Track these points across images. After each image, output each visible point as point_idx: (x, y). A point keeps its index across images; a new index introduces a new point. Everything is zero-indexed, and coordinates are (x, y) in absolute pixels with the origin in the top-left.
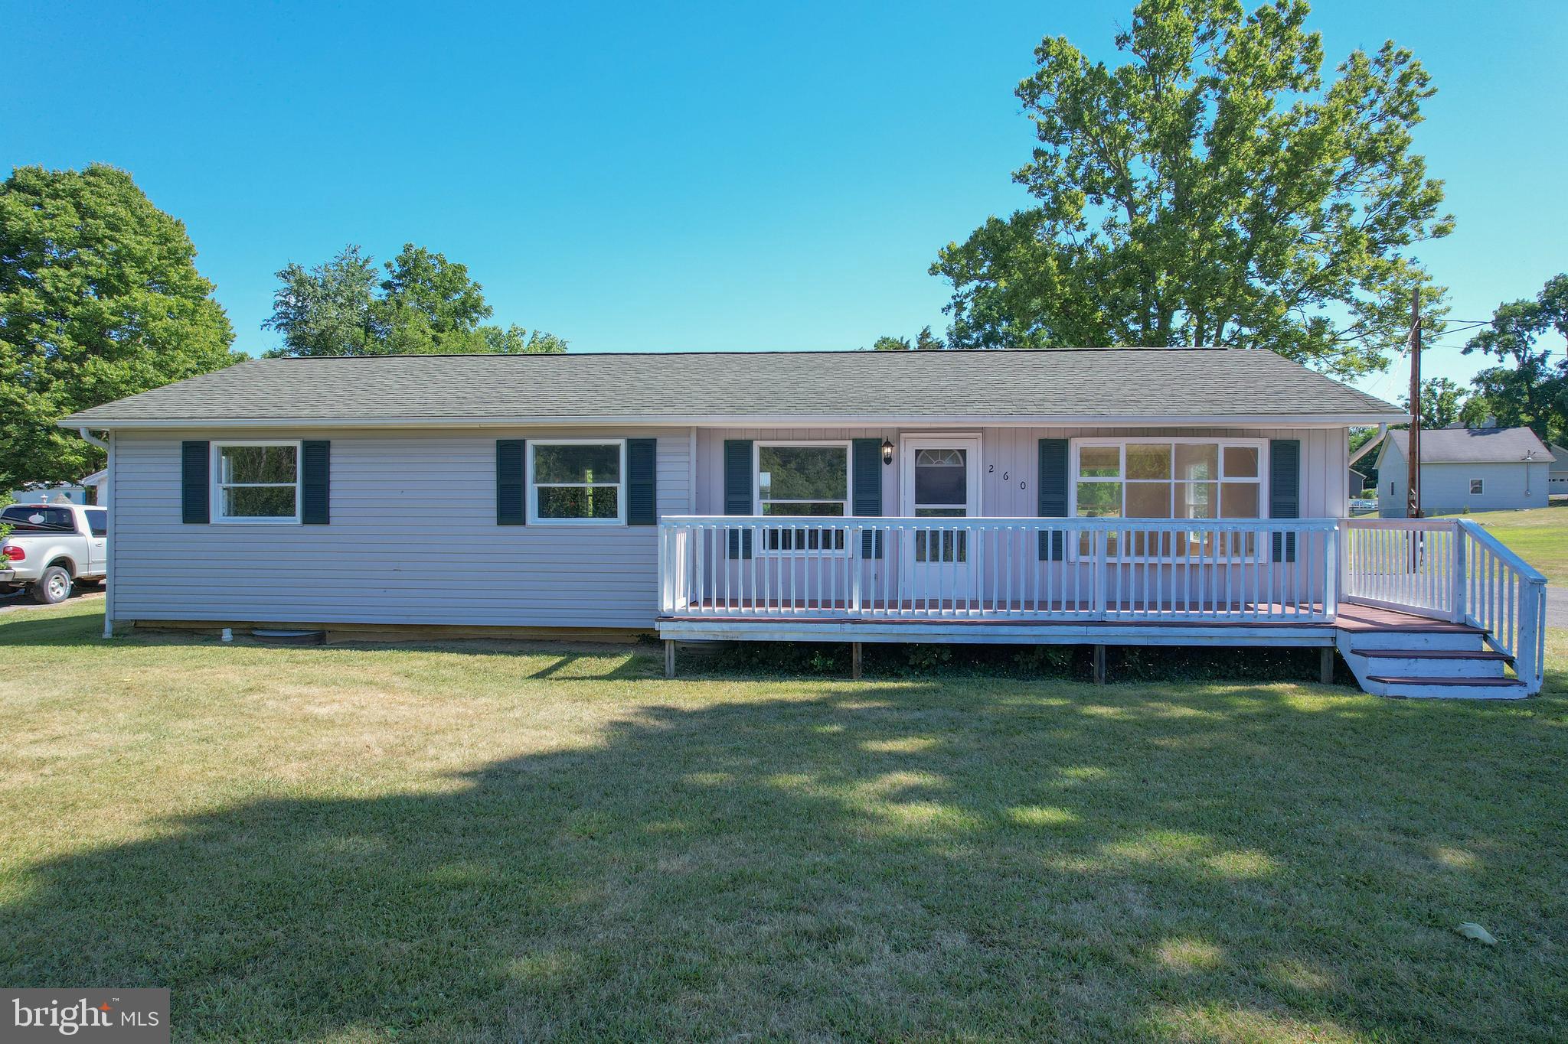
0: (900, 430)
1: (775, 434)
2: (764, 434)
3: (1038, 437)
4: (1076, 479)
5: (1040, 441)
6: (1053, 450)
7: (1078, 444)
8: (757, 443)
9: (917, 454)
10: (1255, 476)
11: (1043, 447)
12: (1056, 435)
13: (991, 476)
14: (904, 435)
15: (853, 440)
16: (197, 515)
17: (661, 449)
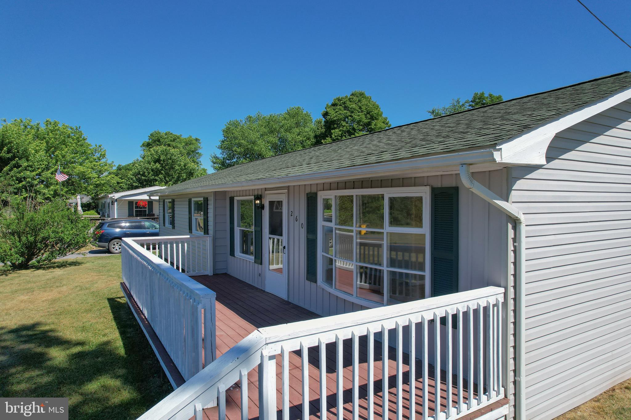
0: (266, 189)
3: (307, 192)
4: (321, 223)
5: (307, 194)
6: (312, 200)
7: (322, 196)
8: (235, 198)
9: (271, 203)
10: (421, 226)
11: (308, 198)
12: (314, 190)
13: (292, 218)
14: (267, 192)
15: (254, 196)
16: (164, 224)
17: (209, 202)
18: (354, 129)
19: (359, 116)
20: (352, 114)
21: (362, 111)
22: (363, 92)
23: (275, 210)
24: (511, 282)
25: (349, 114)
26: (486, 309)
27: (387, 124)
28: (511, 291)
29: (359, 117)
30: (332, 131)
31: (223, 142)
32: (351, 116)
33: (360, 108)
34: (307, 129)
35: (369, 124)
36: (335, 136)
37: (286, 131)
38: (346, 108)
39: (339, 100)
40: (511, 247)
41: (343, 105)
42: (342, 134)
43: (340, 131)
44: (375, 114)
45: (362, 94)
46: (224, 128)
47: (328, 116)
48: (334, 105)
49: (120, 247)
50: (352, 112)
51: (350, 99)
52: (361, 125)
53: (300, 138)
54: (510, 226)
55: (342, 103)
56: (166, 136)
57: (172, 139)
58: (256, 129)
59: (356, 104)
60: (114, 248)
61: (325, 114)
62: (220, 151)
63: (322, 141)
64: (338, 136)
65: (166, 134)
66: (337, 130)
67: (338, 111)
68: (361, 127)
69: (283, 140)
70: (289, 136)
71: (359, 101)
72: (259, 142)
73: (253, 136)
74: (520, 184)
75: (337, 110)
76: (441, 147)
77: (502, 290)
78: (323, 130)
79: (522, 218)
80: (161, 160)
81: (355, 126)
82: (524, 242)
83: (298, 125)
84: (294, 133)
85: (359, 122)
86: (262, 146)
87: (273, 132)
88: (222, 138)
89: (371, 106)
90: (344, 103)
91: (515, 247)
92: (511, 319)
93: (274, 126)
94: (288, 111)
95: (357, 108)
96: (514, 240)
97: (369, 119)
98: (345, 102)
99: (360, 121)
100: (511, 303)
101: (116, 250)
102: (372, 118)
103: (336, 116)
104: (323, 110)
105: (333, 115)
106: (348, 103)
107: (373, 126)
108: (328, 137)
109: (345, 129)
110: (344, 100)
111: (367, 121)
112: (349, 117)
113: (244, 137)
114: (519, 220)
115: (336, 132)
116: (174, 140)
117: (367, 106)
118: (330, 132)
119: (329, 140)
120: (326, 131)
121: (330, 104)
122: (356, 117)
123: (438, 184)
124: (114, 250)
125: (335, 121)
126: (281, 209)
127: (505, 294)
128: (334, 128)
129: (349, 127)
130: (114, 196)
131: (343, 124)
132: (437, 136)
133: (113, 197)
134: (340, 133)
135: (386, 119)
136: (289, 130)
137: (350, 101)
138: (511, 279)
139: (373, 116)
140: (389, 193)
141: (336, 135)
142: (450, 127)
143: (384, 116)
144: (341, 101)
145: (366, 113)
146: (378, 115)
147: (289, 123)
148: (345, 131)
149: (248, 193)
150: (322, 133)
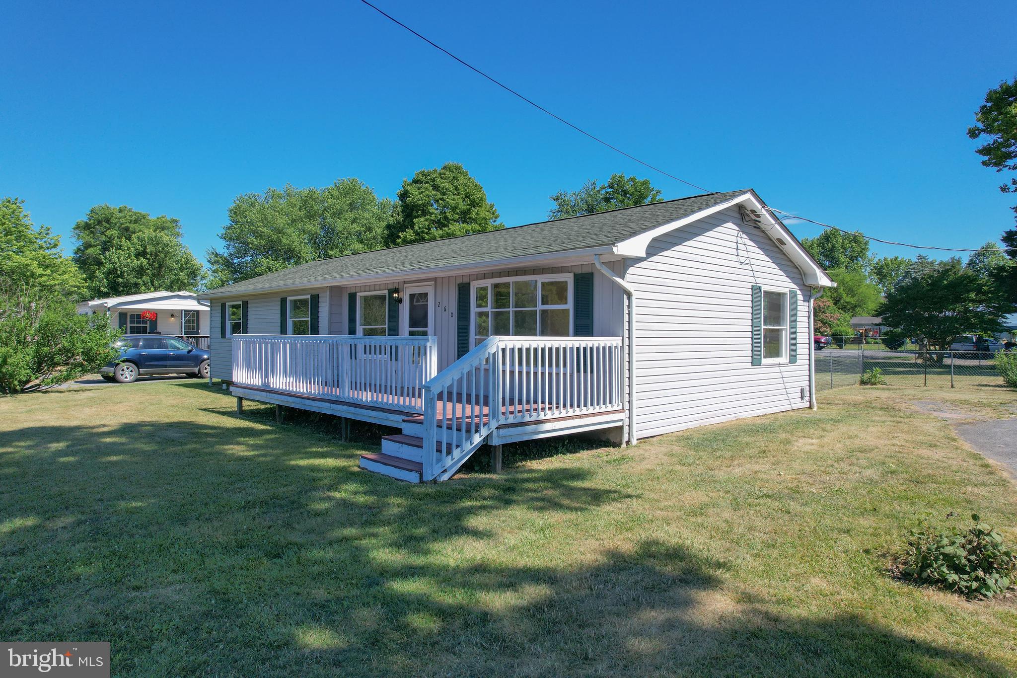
0: (405, 282)
3: (458, 282)
4: (474, 309)
5: (458, 284)
6: (463, 290)
7: (475, 285)
8: (358, 294)
9: (412, 296)
10: (566, 303)
11: (459, 289)
12: (466, 280)
13: (439, 309)
14: (406, 285)
15: (389, 290)
16: (223, 335)
17: (320, 300)
18: (446, 218)
19: (454, 200)
20: (445, 197)
21: (459, 194)
22: (460, 165)
23: (415, 304)
24: (626, 335)
25: (440, 196)
26: (610, 348)
27: (493, 214)
28: (626, 340)
29: (454, 202)
30: (415, 220)
31: (229, 228)
32: (441, 199)
33: (456, 189)
34: (366, 215)
35: (469, 211)
36: (420, 228)
37: (333, 215)
38: (436, 188)
39: (425, 175)
40: (626, 311)
41: (432, 183)
42: (429, 225)
43: (426, 220)
44: (478, 198)
45: (458, 168)
46: (232, 206)
47: (410, 197)
48: (416, 182)
49: (131, 373)
50: (444, 194)
51: (440, 174)
52: (458, 214)
53: (356, 227)
54: (625, 297)
55: (430, 179)
56: (121, 214)
57: (133, 219)
58: (284, 210)
59: (450, 182)
60: (122, 375)
61: (403, 195)
62: (223, 243)
63: (400, 234)
64: (423, 228)
65: (120, 211)
66: (422, 219)
67: (424, 192)
68: (457, 216)
69: (330, 231)
70: (339, 225)
71: (454, 178)
72: (290, 231)
73: (281, 221)
74: (631, 270)
75: (422, 190)
76: (582, 244)
77: (621, 338)
78: (401, 218)
79: (633, 293)
80: (147, 253)
81: (449, 215)
82: (635, 310)
83: (352, 207)
84: (346, 220)
85: (454, 209)
86: (294, 238)
87: (312, 216)
88: (228, 223)
89: (471, 186)
90: (433, 180)
91: (629, 311)
92: (627, 358)
93: (315, 208)
94: (336, 186)
95: (451, 188)
96: (629, 307)
97: (468, 205)
98: (434, 178)
99: (456, 207)
100: (626, 348)
101: (126, 378)
102: (473, 204)
103: (421, 199)
104: (400, 189)
105: (416, 196)
106: (438, 181)
107: (473, 215)
108: (408, 228)
109: (433, 217)
110: (433, 175)
111: (465, 207)
112: (440, 201)
113: (265, 221)
114: (631, 293)
115: (420, 222)
116: (136, 222)
117: (466, 186)
118: (412, 221)
119: (409, 234)
120: (404, 221)
121: (410, 181)
122: (450, 201)
123: (579, 271)
124: (122, 378)
125: (419, 205)
126: (427, 301)
127: (623, 341)
128: (417, 217)
129: (440, 215)
130: (106, 303)
131: (431, 211)
132: (578, 236)
133: (105, 305)
134: (427, 223)
135: (492, 206)
136: (338, 214)
137: (442, 178)
138: (626, 332)
139: (475, 201)
140: (541, 279)
141: (420, 226)
142: (586, 229)
143: (489, 202)
144: (429, 177)
145: (464, 197)
146: (481, 200)
147: (338, 204)
148: (433, 221)
149: (377, 288)
150: (399, 222)
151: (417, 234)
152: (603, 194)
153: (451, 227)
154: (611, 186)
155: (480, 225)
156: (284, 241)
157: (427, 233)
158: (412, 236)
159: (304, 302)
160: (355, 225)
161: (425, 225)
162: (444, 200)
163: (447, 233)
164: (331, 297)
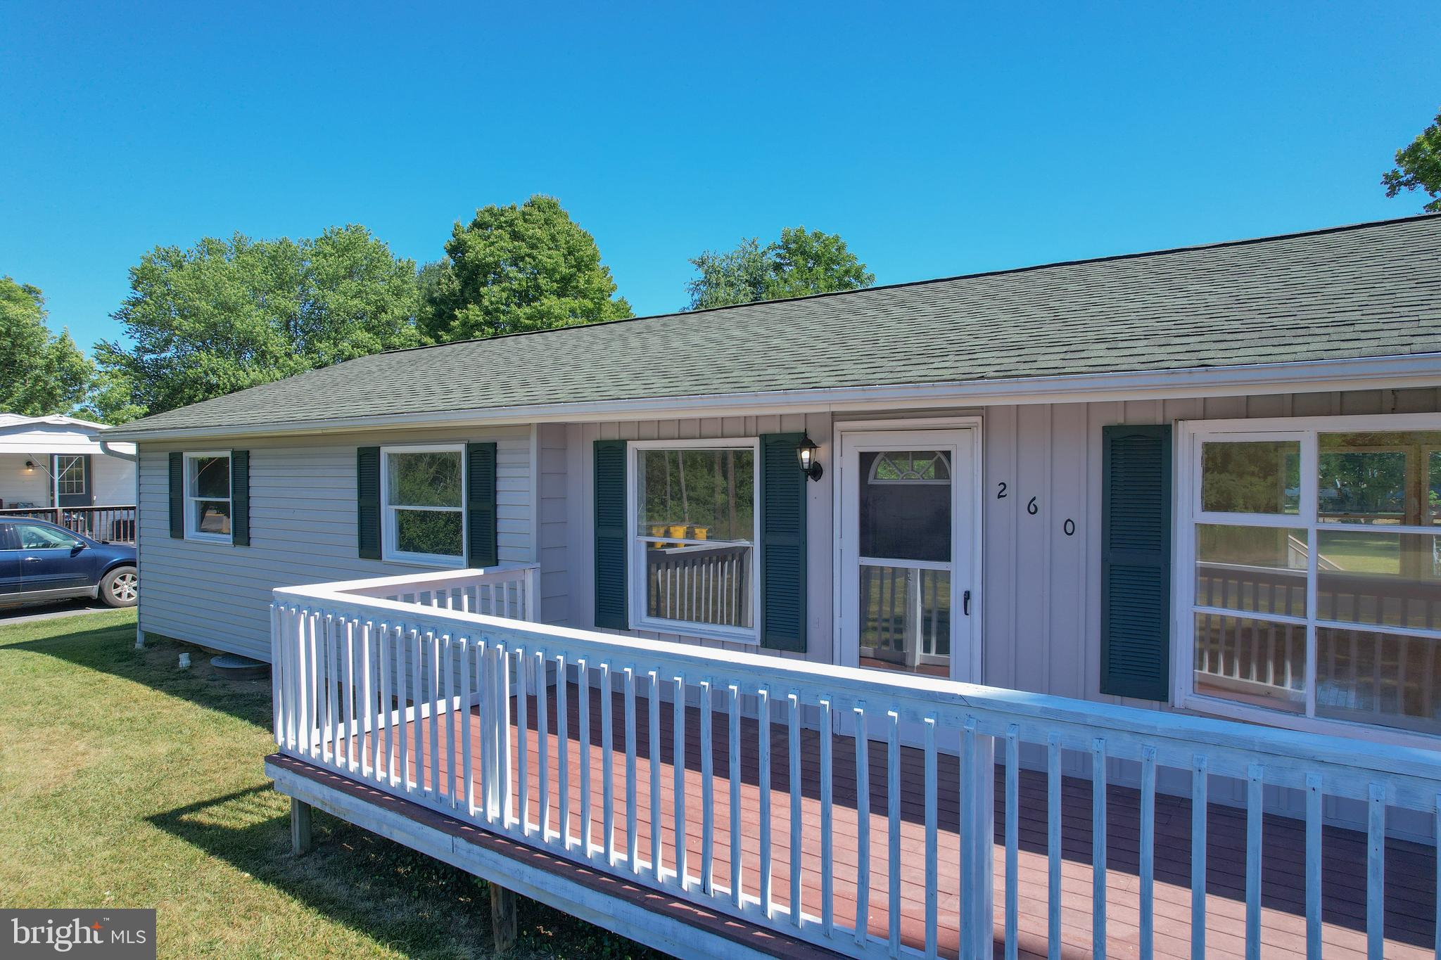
0: (835, 416)
1: (658, 429)
2: (642, 430)
4: (1192, 516)
13: (1001, 505)
16: (176, 528)
17: (500, 458)
18: (537, 287)
19: (550, 257)
20: (535, 252)
21: (557, 248)
22: (555, 200)
25: (528, 251)
29: (551, 261)
30: (481, 289)
31: (132, 304)
32: (529, 255)
33: (553, 239)
35: (573, 277)
36: (492, 303)
37: (322, 284)
38: (516, 236)
39: (496, 215)
41: (509, 229)
42: (508, 298)
43: (503, 290)
44: (587, 256)
45: (552, 206)
47: (468, 252)
48: (478, 225)
50: (533, 247)
51: (524, 214)
52: (556, 281)
53: (358, 305)
55: (506, 222)
59: (540, 227)
61: (457, 249)
62: (123, 328)
63: (457, 312)
64: (497, 302)
66: (496, 288)
67: (496, 242)
68: (555, 285)
70: (331, 299)
71: (547, 222)
75: (493, 239)
78: (456, 285)
81: (542, 281)
83: (353, 271)
85: (550, 273)
86: (255, 321)
87: (287, 284)
88: (128, 294)
89: (577, 236)
90: (511, 223)
93: (291, 270)
94: (327, 236)
95: (545, 238)
97: (573, 267)
98: (512, 220)
99: (554, 270)
102: (581, 266)
103: (492, 255)
104: (448, 239)
105: (478, 249)
106: (520, 226)
107: (581, 284)
108: (470, 303)
109: (515, 285)
110: (509, 216)
111: (567, 271)
112: (526, 258)
113: (202, 290)
115: (492, 293)
117: (569, 235)
118: (477, 291)
119: (474, 313)
120: (462, 291)
121: (468, 224)
122: (543, 259)
125: (488, 265)
128: (487, 284)
129: (527, 283)
131: (511, 275)
134: (504, 295)
135: (607, 270)
137: (526, 221)
139: (583, 261)
141: (492, 299)
143: (603, 263)
144: (503, 219)
145: (566, 253)
146: (593, 258)
147: (330, 266)
148: (514, 290)
149: (728, 429)
150: (453, 293)
151: (487, 312)
152: (772, 258)
153: (545, 301)
154: (786, 246)
155: (592, 299)
156: (238, 324)
157: (504, 312)
158: (478, 316)
159: (444, 465)
160: (356, 301)
161: (501, 298)
162: (534, 258)
163: (539, 312)
164: (542, 450)
